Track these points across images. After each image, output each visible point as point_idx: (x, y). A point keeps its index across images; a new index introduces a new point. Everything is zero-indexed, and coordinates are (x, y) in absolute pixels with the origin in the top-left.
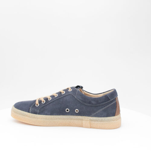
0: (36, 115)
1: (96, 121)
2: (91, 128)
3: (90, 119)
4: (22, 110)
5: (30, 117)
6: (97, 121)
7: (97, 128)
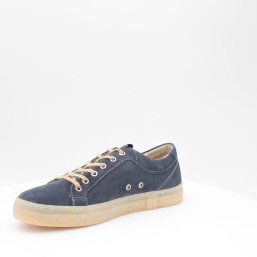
0: (85, 206)
1: (164, 196)
2: (158, 207)
3: (158, 194)
4: (55, 205)
5: (76, 213)
6: (166, 195)
7: (165, 206)
